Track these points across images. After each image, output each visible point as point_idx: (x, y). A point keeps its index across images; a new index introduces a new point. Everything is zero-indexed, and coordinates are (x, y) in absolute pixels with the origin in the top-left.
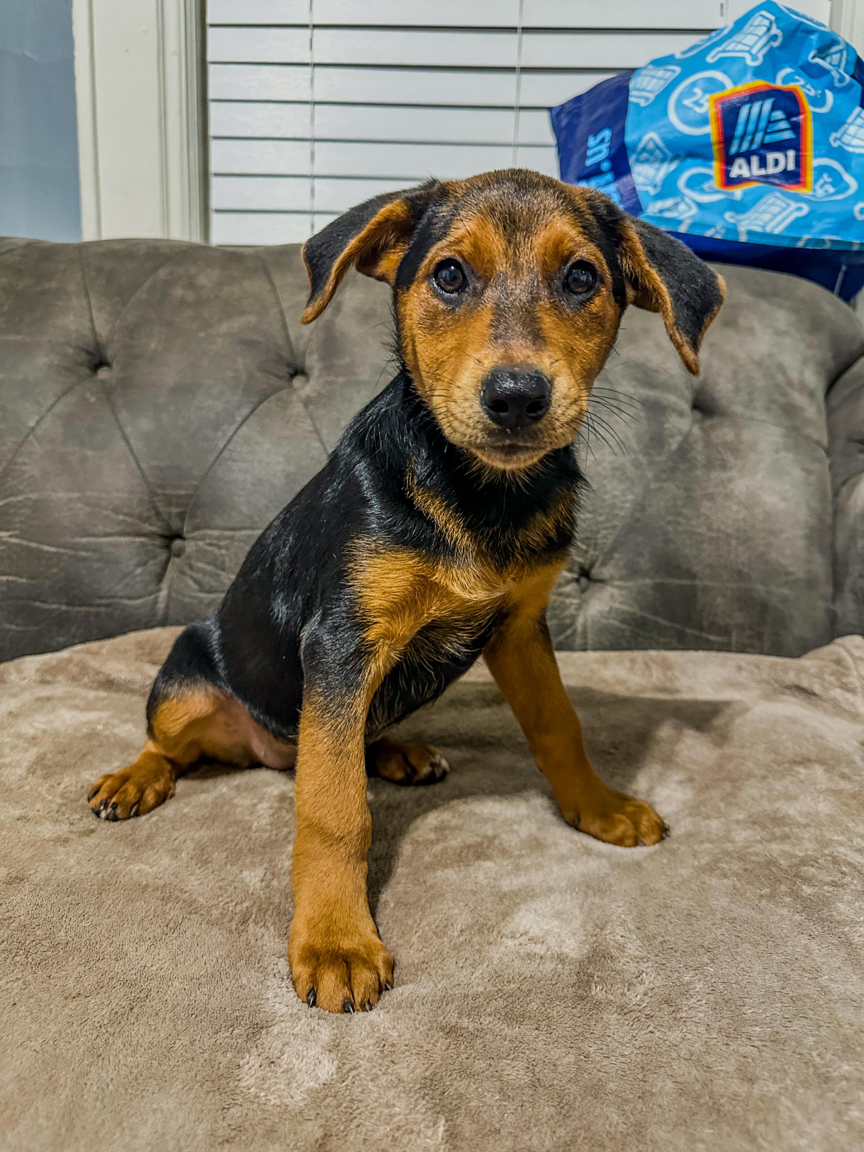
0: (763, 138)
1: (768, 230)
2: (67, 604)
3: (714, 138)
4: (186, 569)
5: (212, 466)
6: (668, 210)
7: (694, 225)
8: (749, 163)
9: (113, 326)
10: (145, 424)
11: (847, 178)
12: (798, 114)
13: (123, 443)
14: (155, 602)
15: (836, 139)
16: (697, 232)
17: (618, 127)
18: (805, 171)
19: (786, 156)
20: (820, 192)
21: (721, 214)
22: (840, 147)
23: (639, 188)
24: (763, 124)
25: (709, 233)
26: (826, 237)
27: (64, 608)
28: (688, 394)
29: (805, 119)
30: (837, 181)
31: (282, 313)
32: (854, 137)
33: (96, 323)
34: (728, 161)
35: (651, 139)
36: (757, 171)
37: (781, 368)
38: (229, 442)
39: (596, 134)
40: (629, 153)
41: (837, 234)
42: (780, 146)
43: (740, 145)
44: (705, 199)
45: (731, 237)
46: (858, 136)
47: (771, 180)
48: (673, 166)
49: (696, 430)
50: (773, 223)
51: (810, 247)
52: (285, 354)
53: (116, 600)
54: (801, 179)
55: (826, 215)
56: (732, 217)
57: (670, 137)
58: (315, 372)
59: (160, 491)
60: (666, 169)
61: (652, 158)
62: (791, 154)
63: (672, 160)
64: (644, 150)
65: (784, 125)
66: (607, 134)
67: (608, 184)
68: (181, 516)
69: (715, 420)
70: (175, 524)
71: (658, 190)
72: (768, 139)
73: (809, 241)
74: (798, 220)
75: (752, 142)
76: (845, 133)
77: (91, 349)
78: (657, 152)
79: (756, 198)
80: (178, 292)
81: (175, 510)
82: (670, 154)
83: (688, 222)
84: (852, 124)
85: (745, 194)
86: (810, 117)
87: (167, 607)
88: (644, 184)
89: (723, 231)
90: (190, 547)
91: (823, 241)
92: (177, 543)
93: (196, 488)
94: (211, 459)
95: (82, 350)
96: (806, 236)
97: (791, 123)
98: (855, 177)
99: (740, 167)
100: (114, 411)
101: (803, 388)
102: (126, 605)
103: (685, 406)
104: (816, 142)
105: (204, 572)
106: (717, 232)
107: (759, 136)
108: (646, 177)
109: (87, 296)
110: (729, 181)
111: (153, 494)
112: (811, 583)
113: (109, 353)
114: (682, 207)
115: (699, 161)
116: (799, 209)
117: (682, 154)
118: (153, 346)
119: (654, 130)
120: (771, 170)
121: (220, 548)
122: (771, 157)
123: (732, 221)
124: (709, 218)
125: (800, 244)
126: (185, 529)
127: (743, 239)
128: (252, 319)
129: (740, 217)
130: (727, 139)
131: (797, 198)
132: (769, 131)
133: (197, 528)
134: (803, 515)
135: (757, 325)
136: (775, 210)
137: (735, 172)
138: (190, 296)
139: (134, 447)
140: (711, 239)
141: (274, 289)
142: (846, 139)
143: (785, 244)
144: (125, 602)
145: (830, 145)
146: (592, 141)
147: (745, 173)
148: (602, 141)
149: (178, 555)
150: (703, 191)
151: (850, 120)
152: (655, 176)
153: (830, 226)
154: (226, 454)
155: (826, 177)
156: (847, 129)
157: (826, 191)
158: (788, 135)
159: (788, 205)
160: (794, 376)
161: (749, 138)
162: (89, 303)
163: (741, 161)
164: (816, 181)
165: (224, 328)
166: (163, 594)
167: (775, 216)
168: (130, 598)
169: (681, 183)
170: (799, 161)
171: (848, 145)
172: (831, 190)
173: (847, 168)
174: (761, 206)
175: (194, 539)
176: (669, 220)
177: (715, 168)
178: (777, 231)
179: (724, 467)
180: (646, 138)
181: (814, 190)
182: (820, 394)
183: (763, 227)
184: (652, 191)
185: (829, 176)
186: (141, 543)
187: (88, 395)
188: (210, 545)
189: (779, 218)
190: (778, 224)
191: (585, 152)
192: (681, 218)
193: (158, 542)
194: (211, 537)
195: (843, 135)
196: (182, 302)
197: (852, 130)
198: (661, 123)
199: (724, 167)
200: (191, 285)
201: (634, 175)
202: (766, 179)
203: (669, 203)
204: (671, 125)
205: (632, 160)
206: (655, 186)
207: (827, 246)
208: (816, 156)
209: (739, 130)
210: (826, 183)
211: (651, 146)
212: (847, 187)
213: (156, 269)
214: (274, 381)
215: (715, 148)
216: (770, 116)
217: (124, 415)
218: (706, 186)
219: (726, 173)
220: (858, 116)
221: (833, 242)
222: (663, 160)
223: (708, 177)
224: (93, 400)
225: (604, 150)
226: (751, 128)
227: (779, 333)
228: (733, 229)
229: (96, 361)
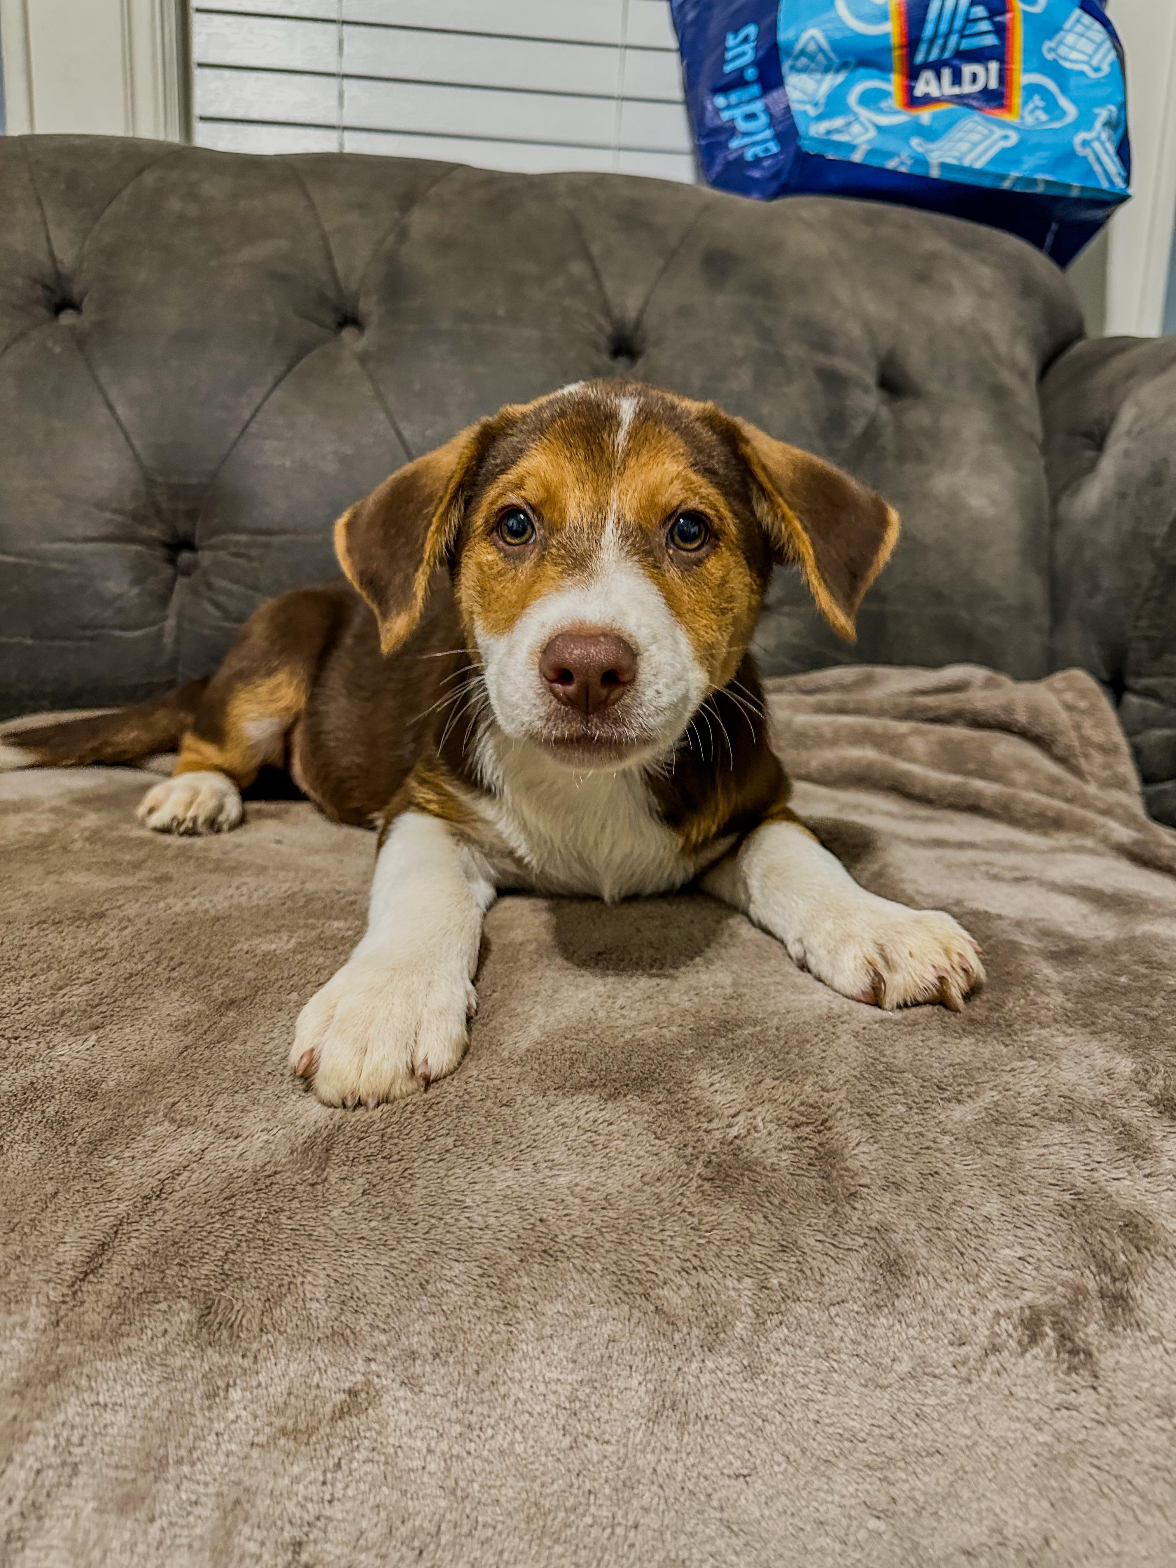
0: (959, 44)
1: (966, 162)
2: (32, 637)
3: (895, 40)
4: (203, 589)
5: (235, 444)
6: (838, 131)
7: (872, 152)
8: (939, 77)
9: (81, 248)
10: (137, 385)
11: (1064, 102)
12: (1003, 12)
13: (104, 410)
14: (160, 635)
15: (1051, 50)
16: (875, 162)
17: (768, 20)
18: (1011, 90)
19: (987, 69)
20: (1029, 120)
21: (906, 140)
22: (1055, 61)
23: (795, 107)
24: (958, 23)
25: (891, 164)
26: (1040, 176)
27: (29, 642)
28: (873, 364)
29: (1012, 19)
30: (1052, 108)
31: (324, 238)
32: (1073, 48)
33: (55, 244)
34: (912, 73)
35: (813, 38)
36: (949, 90)
37: (987, 338)
38: (257, 410)
39: (736, 31)
40: (782, 56)
41: (1052, 172)
42: (979, 56)
43: (928, 53)
44: (885, 120)
45: (919, 171)
46: (1078, 47)
47: (966, 101)
48: (840, 78)
49: (884, 413)
50: (972, 155)
51: (1018, 189)
52: (331, 294)
53: (105, 631)
54: (1005, 102)
55: (1038, 147)
56: (920, 145)
57: (838, 35)
58: (374, 320)
59: (160, 479)
60: (832, 81)
61: (813, 65)
62: (994, 66)
63: (838, 71)
64: (803, 53)
65: (985, 26)
66: (751, 30)
67: (752, 100)
68: (191, 515)
69: (907, 402)
70: (183, 526)
71: (820, 110)
72: (966, 44)
73: (1018, 180)
74: (1004, 151)
75: (944, 48)
76: (1061, 42)
77: (49, 282)
78: (820, 57)
79: (951, 123)
80: (175, 205)
81: (182, 506)
82: (836, 60)
83: (865, 148)
84: (1070, 31)
85: (935, 117)
86: (1019, 17)
87: (177, 641)
88: (802, 102)
89: (909, 162)
90: (205, 558)
91: (1034, 182)
92: (185, 557)
93: (214, 475)
94: (234, 434)
95: (35, 281)
96: (1015, 174)
97: (995, 24)
98: (1074, 101)
99: (927, 83)
100: (90, 366)
101: (1013, 365)
102: (120, 638)
103: (871, 380)
104: (1026, 52)
105: (229, 593)
106: (902, 163)
107: (954, 39)
108: (804, 92)
109: (39, 203)
110: (912, 101)
111: (150, 482)
112: (1025, 610)
113: (76, 289)
114: (856, 128)
115: (874, 72)
116: (1006, 137)
117: (852, 60)
118: (142, 276)
119: (815, 26)
120: (967, 88)
121: (249, 558)
122: (967, 70)
123: (920, 150)
124: (890, 145)
125: (1006, 185)
126: (197, 534)
127: (935, 173)
128: (284, 244)
129: (931, 146)
130: (911, 43)
131: (1003, 125)
132: (966, 33)
133: (215, 532)
134: (1014, 523)
135: (956, 282)
136: (975, 137)
137: (920, 89)
138: (193, 210)
139: (121, 417)
140: (894, 173)
141: (311, 206)
142: (1063, 51)
143: (987, 183)
144: (118, 633)
145: (1042, 56)
146: (731, 41)
147: (933, 90)
148: (746, 40)
149: (187, 573)
150: (881, 111)
151: (1067, 25)
152: (817, 90)
153: (1044, 162)
154: (253, 428)
155: (1037, 100)
156: (1064, 37)
157: (1037, 119)
158: (990, 40)
159: (992, 132)
160: (1002, 348)
161: (940, 42)
162: (43, 215)
163: (928, 75)
164: (1025, 103)
165: (245, 254)
166: (170, 623)
167: (975, 145)
168: (124, 628)
169: (853, 98)
170: (1004, 77)
171: (1065, 59)
172: (1043, 117)
173: (1064, 89)
174: (956, 133)
175: (212, 548)
176: (839, 145)
177: (894, 83)
178: (978, 165)
179: (920, 458)
180: (806, 36)
181: (1022, 118)
182: (1033, 377)
183: (960, 159)
184: (812, 112)
185: (1042, 99)
186: (137, 552)
187: (50, 344)
188: (237, 555)
189: (980, 148)
190: (980, 156)
191: (723, 55)
192: (857, 141)
193: (160, 552)
194: (237, 543)
195: (1058, 46)
196: (182, 220)
197: (1070, 39)
198: (826, 16)
199: (906, 82)
200: (193, 195)
201: (788, 89)
202: (960, 99)
203: (838, 122)
204: (839, 19)
205: (785, 67)
206: (816, 105)
207: (1040, 189)
208: (1026, 71)
209: (928, 31)
210: (1037, 107)
211: (812, 47)
212: (1063, 113)
213: (140, 172)
214: (315, 329)
215: (897, 53)
216: (968, 12)
217: (104, 373)
218: (884, 105)
219: (909, 90)
220: (1078, 21)
221: (1047, 183)
222: (826, 70)
223: (886, 94)
224: (58, 350)
225: (749, 52)
226: (943, 28)
227: (983, 294)
228: (920, 161)
229: (56, 299)
